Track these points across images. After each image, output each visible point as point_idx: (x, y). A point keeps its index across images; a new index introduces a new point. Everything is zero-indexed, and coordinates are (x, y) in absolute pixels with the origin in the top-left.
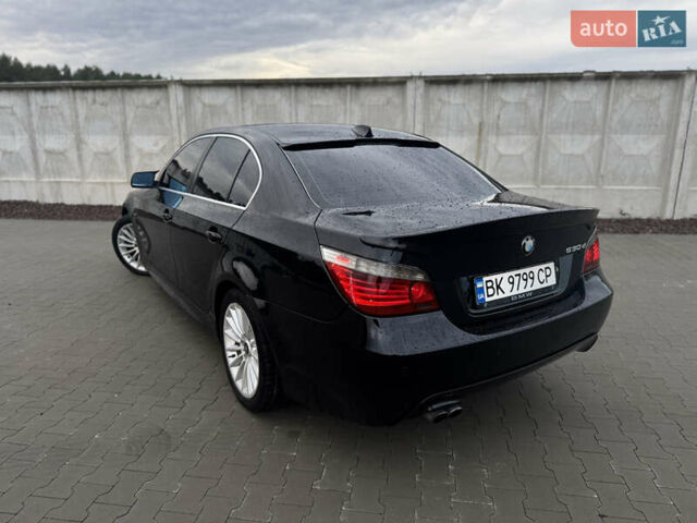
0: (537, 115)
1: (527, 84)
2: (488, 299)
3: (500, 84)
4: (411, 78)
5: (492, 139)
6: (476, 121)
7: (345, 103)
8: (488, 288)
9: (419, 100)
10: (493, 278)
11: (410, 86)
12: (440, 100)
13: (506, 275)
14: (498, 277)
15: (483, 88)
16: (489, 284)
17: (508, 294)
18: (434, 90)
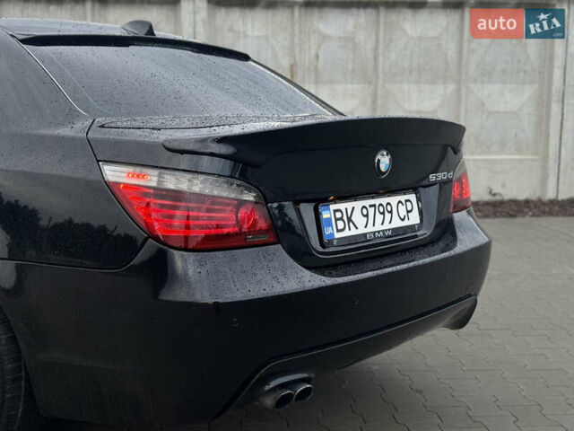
2: (337, 235)
8: (336, 220)
10: (342, 206)
13: (358, 204)
14: (348, 205)
16: (338, 215)
17: (362, 230)
18: (222, 15)
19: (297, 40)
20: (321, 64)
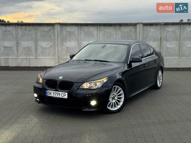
0: (179, 35)
1: (175, 25)
3: (166, 26)
4: (138, 23)
5: (165, 43)
6: (159, 37)
9: (141, 30)
11: (138, 26)
12: (147, 30)
15: (161, 27)
18: (145, 27)
19: (162, 32)
20: (167, 37)
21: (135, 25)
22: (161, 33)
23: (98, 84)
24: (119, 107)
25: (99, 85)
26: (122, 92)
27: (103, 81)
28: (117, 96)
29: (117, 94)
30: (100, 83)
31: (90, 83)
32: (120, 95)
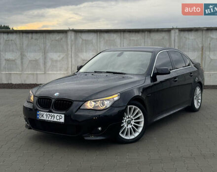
3: (210, 31)
4: (173, 29)
5: (207, 53)
6: (200, 46)
7: (145, 39)
9: (176, 38)
11: (173, 32)
12: (185, 37)
15: (203, 33)
18: (182, 33)
19: (204, 40)
20: (211, 46)
21: (169, 31)
22: (202, 40)
23: (106, 102)
24: (137, 134)
25: (108, 104)
26: (142, 114)
27: (113, 98)
28: (135, 120)
29: (134, 117)
30: (108, 102)
31: (95, 102)
32: (138, 118)
